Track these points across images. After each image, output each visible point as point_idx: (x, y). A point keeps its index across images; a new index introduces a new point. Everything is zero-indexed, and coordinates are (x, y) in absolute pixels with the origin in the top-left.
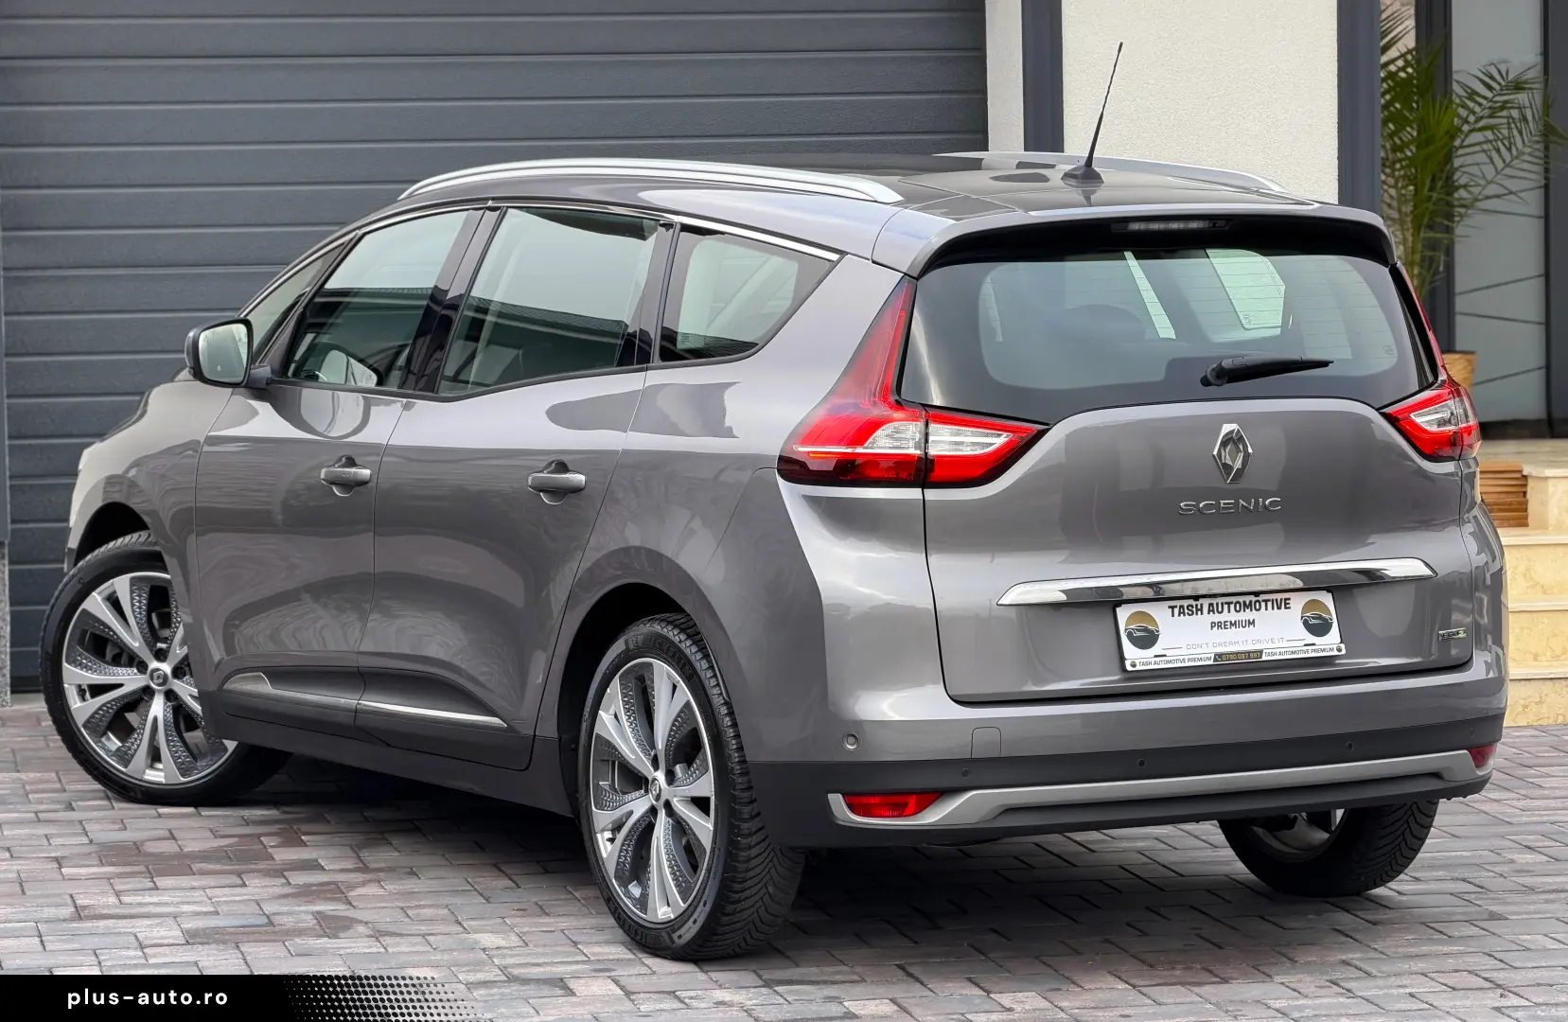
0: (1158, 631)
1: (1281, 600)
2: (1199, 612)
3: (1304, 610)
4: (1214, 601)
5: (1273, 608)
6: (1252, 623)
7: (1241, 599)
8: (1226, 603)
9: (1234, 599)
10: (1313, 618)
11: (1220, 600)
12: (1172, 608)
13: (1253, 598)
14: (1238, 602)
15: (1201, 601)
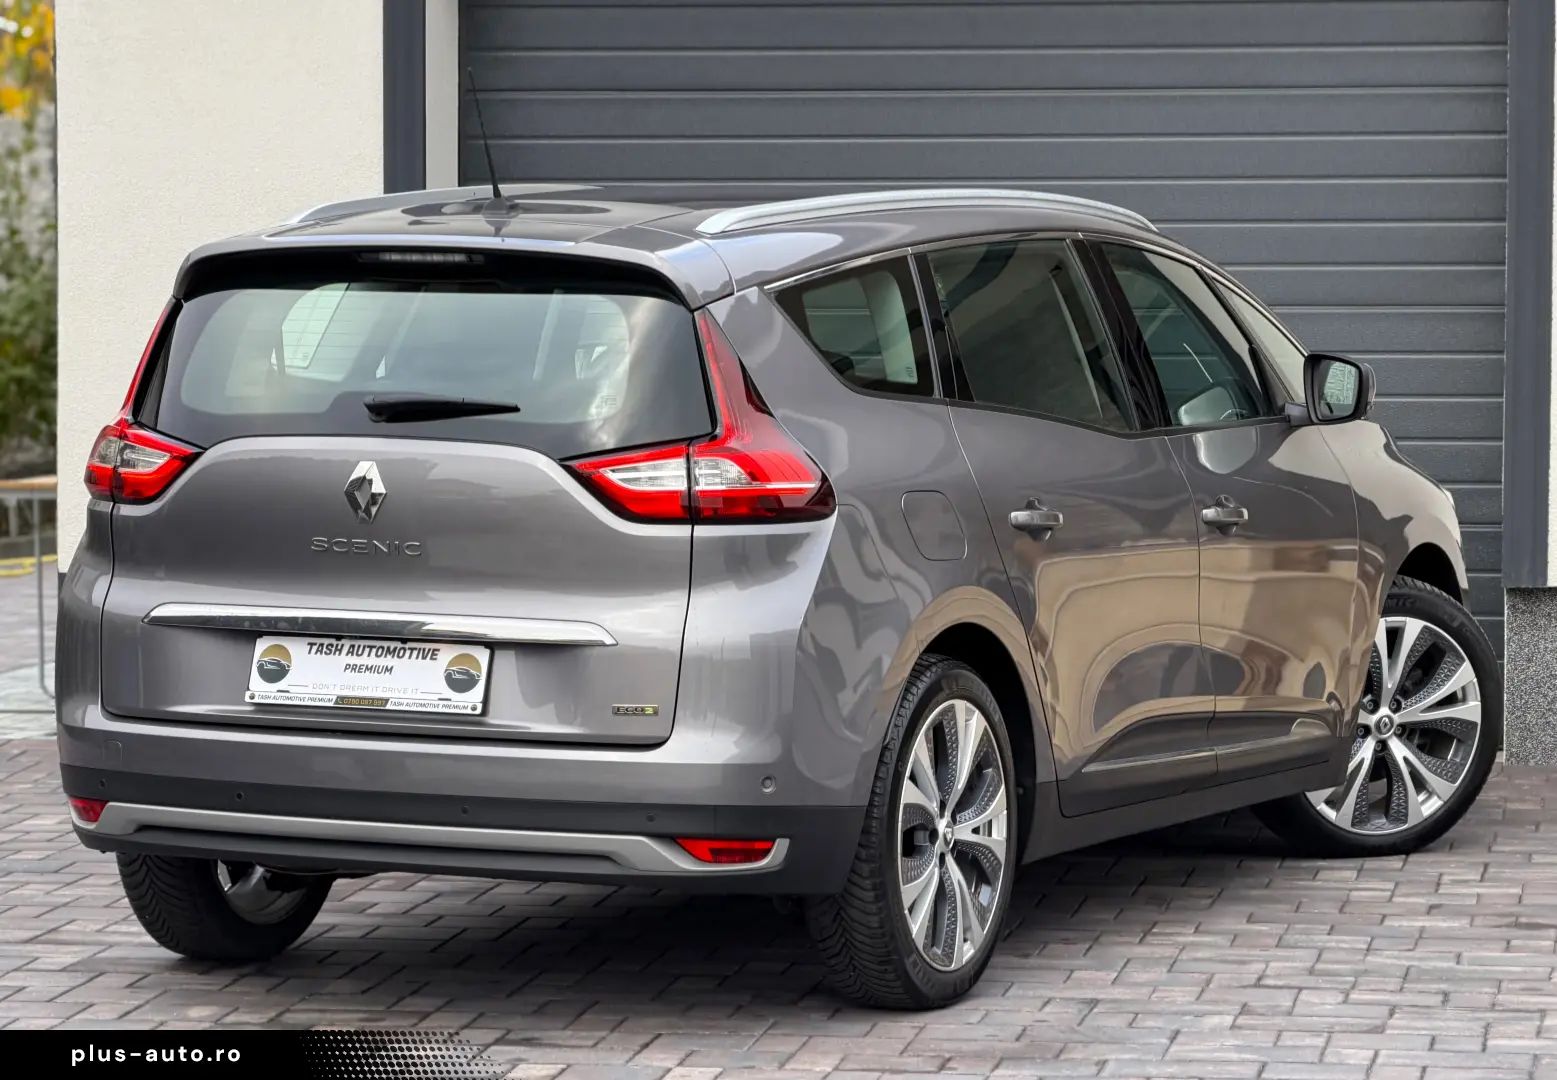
0: (289, 666)
1: (429, 650)
2: (337, 653)
3: (451, 664)
4: (357, 643)
5: (417, 658)
6: (389, 670)
7: (386, 644)
8: (368, 647)
9: (378, 643)
10: (458, 673)
11: (363, 643)
12: (311, 645)
13: (399, 645)
14: (383, 648)
15: (343, 641)
